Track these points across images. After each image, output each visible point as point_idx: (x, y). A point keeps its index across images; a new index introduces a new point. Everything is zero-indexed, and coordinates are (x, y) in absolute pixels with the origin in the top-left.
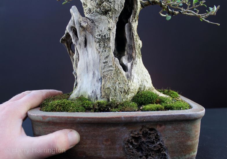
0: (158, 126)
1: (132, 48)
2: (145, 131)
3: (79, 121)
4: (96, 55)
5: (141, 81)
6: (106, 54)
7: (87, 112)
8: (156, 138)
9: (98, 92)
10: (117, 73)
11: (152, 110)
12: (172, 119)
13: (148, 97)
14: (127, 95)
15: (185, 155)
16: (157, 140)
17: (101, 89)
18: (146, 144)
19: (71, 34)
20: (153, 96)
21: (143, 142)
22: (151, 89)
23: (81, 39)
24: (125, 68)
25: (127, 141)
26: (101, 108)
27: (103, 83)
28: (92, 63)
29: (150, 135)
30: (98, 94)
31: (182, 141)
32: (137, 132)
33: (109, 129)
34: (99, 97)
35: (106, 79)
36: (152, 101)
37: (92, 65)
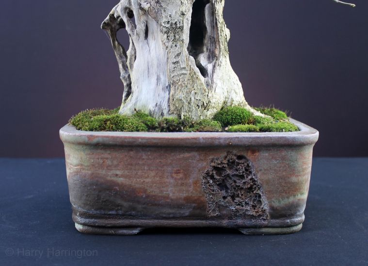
0: (249, 152)
1: (215, 41)
2: (232, 159)
3: (140, 143)
4: (161, 51)
5: (228, 92)
6: (177, 50)
7: (151, 132)
8: (246, 170)
9: (165, 106)
10: (193, 78)
11: (242, 131)
12: (269, 142)
13: (237, 115)
14: (206, 110)
15: (288, 198)
16: (248, 172)
17: (169, 101)
18: (233, 178)
19: (125, 19)
20: (244, 114)
21: (228, 175)
22: (242, 105)
23: (140, 27)
24: (203, 71)
25: (206, 174)
26: (170, 127)
27: (172, 92)
28: (155, 62)
29: (238, 165)
30: (164, 108)
31: (283, 175)
32: (221, 158)
33: (182, 156)
34: (165, 112)
35: (176, 87)
36: (243, 120)
37: (155, 66)
